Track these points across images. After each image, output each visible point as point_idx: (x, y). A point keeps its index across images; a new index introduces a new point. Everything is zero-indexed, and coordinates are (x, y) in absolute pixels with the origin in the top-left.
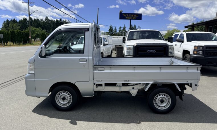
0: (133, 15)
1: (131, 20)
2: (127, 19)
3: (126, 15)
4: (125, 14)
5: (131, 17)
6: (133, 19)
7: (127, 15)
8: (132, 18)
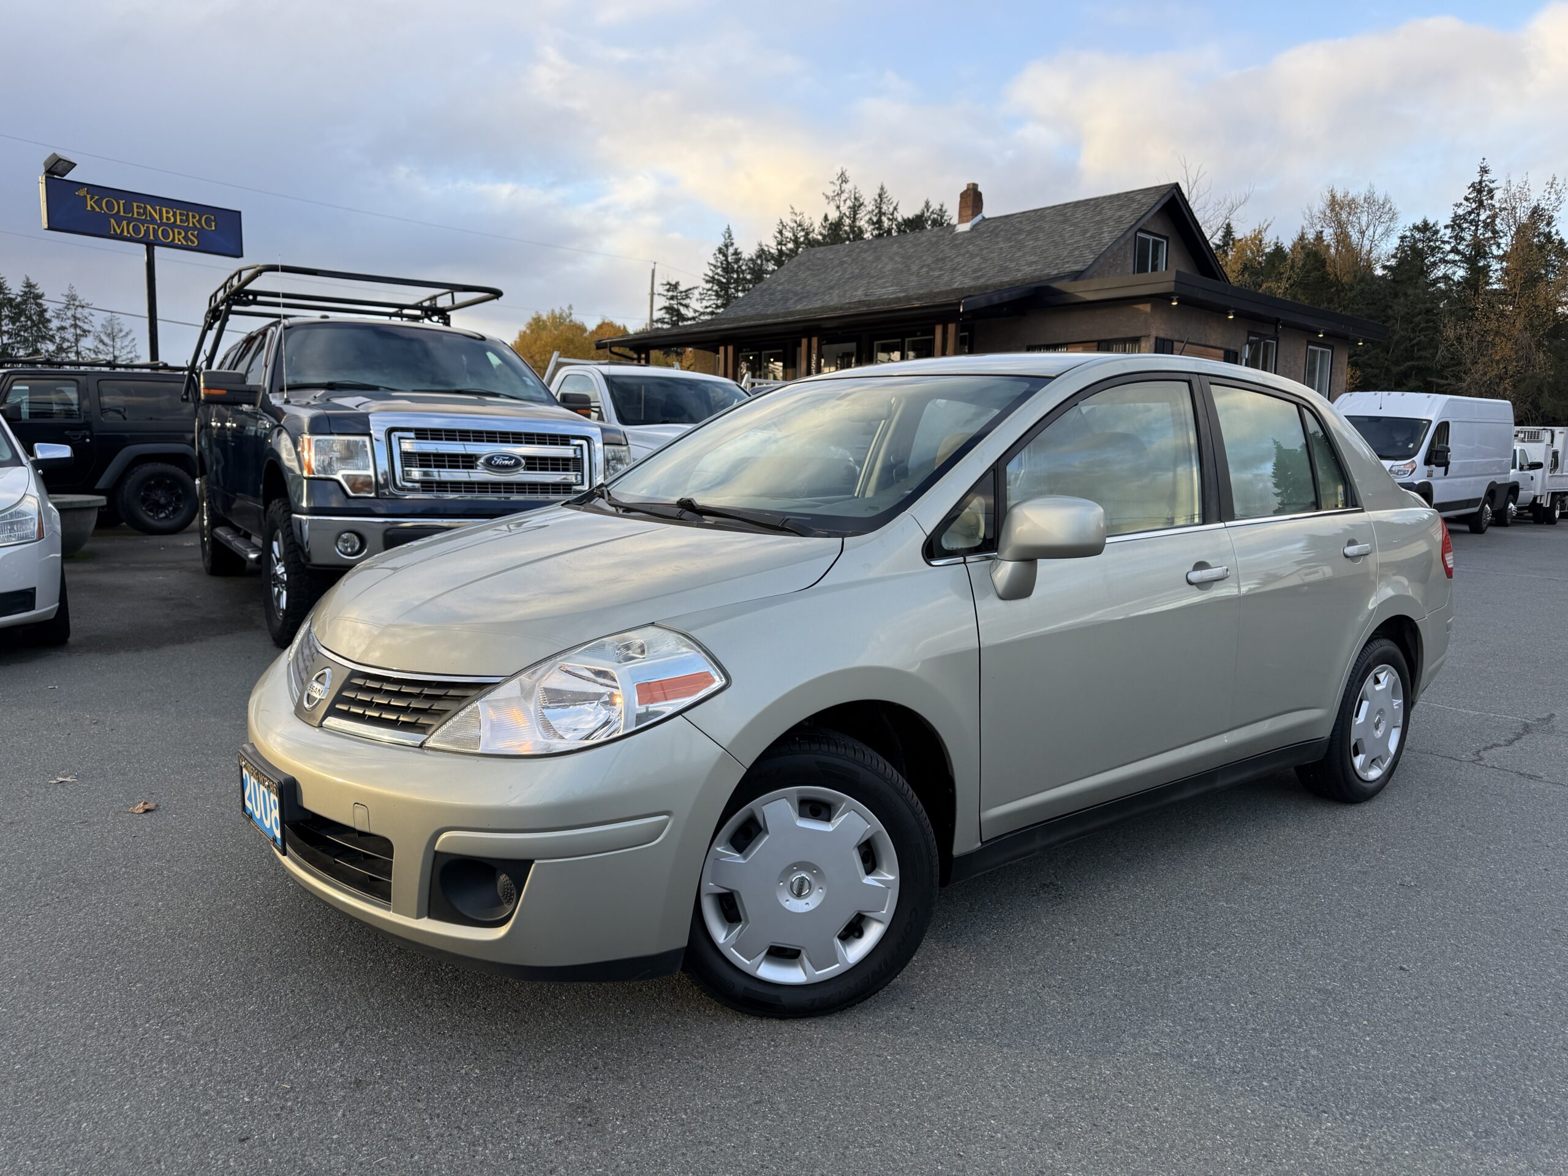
0: (167, 214)
1: (158, 251)
2: (120, 238)
3: (110, 206)
4: (93, 189)
5: (153, 220)
6: (172, 245)
7: (119, 206)
8: (165, 234)
